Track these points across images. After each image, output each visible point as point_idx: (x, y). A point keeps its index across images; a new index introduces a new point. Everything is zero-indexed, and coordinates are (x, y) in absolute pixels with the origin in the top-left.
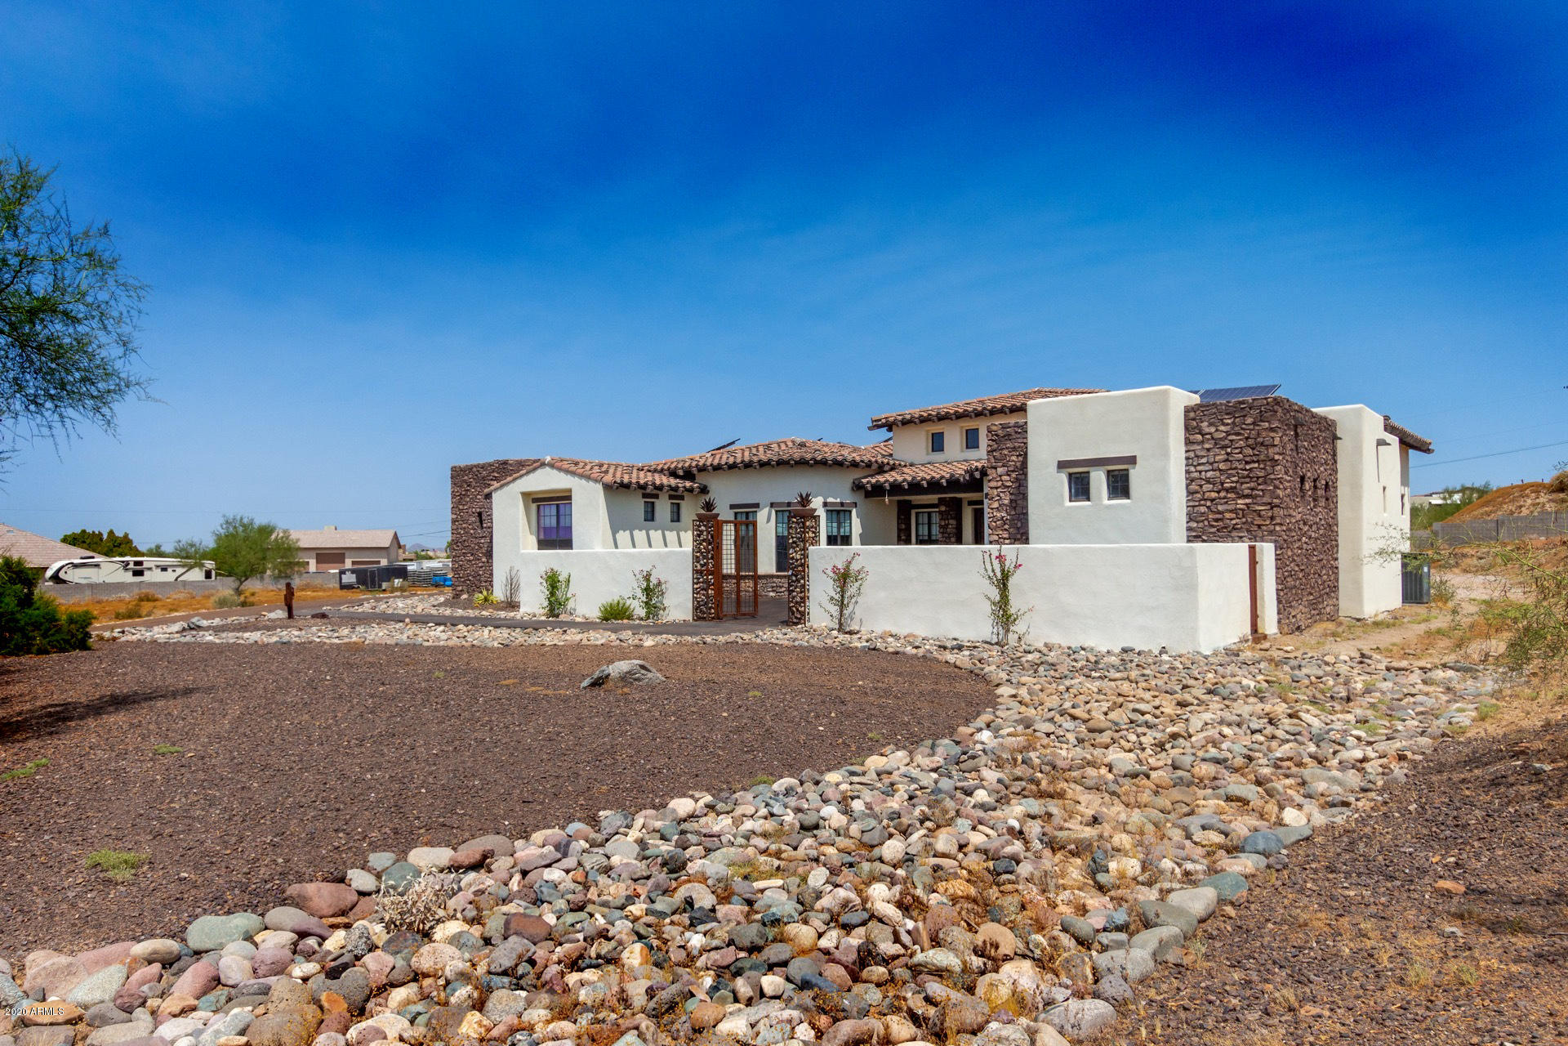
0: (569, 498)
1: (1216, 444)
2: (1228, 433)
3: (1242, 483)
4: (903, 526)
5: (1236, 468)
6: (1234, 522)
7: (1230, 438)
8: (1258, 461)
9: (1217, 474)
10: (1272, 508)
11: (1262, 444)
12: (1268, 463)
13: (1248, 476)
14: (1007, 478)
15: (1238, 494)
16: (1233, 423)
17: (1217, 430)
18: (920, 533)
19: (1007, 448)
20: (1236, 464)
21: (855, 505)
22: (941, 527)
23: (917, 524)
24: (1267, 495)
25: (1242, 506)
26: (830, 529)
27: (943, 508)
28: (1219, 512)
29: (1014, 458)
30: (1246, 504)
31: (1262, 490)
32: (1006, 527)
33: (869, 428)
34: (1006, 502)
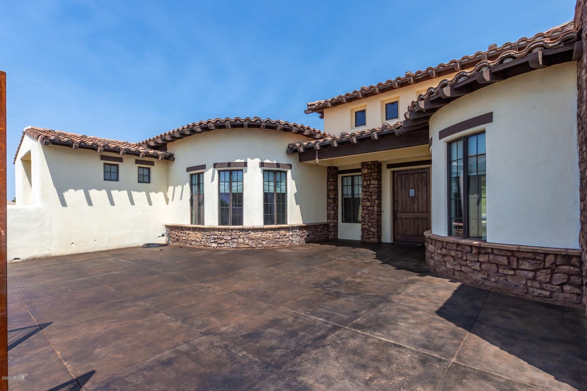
4: (332, 187)
18: (345, 193)
21: (290, 166)
22: (363, 187)
23: (343, 186)
26: (267, 187)
27: (365, 171)
33: (306, 112)
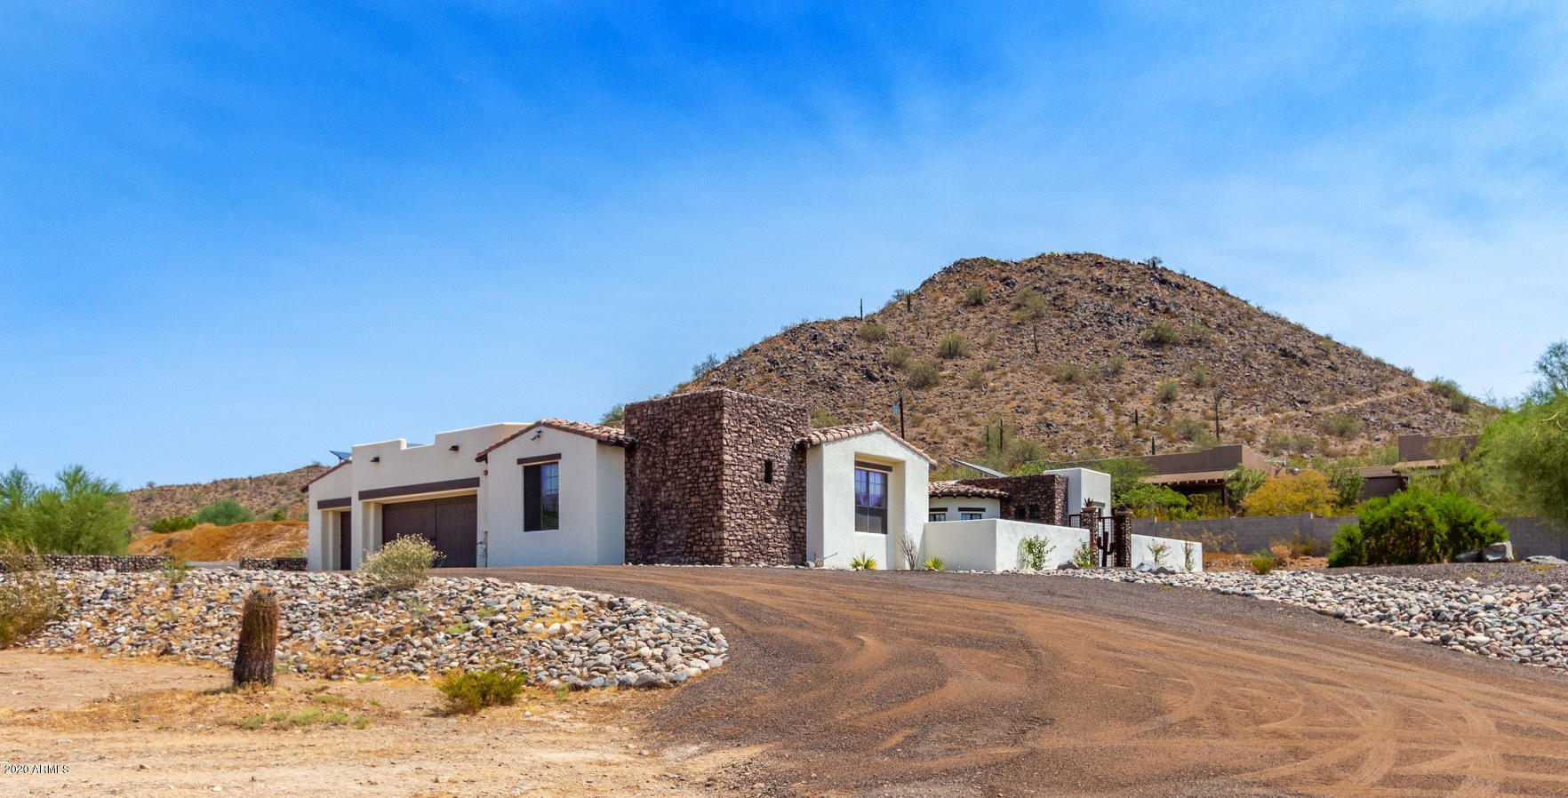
0: (889, 468)
14: (1061, 505)
19: (1060, 489)
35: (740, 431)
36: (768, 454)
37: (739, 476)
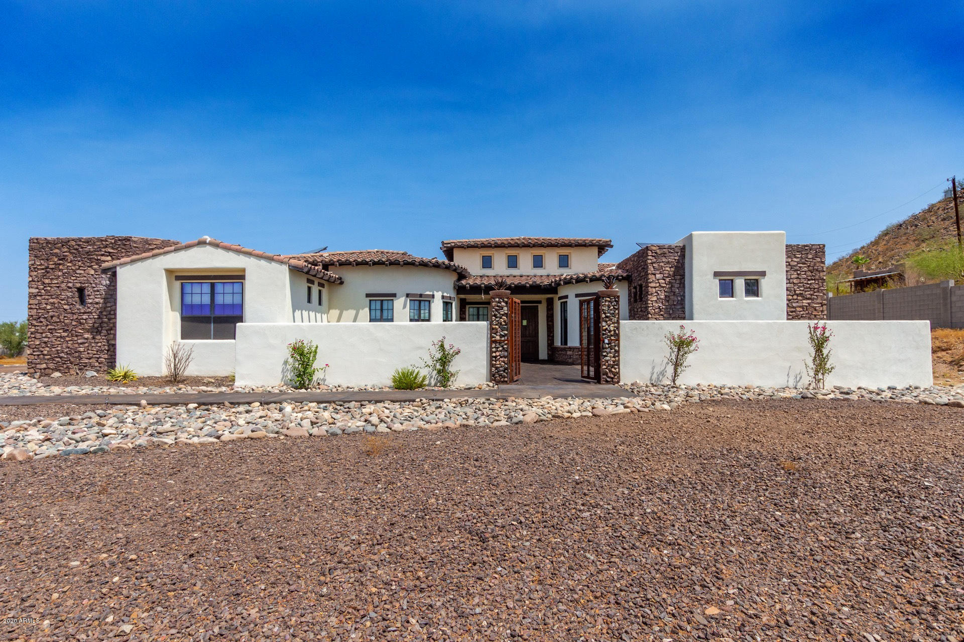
0: (243, 277)
1: (791, 268)
2: (798, 263)
3: (806, 291)
5: (803, 283)
6: (802, 313)
7: (799, 265)
8: (814, 280)
9: (792, 285)
10: (822, 306)
11: (817, 270)
12: (820, 281)
13: (809, 288)
14: (663, 281)
15: (804, 297)
16: (801, 257)
17: (792, 261)
19: (663, 262)
20: (802, 280)
21: (453, 299)
23: (469, 315)
24: (819, 299)
25: (806, 304)
28: (793, 307)
29: (668, 269)
30: (808, 303)
31: (817, 296)
32: (662, 313)
34: (662, 297)
35: (47, 268)
36: (80, 283)
37: (46, 304)
